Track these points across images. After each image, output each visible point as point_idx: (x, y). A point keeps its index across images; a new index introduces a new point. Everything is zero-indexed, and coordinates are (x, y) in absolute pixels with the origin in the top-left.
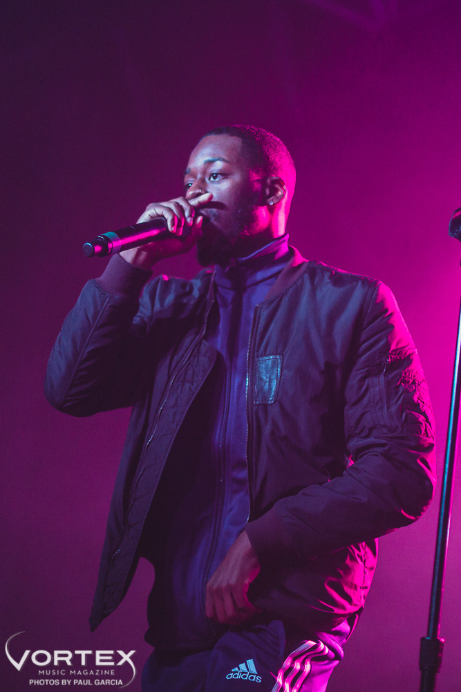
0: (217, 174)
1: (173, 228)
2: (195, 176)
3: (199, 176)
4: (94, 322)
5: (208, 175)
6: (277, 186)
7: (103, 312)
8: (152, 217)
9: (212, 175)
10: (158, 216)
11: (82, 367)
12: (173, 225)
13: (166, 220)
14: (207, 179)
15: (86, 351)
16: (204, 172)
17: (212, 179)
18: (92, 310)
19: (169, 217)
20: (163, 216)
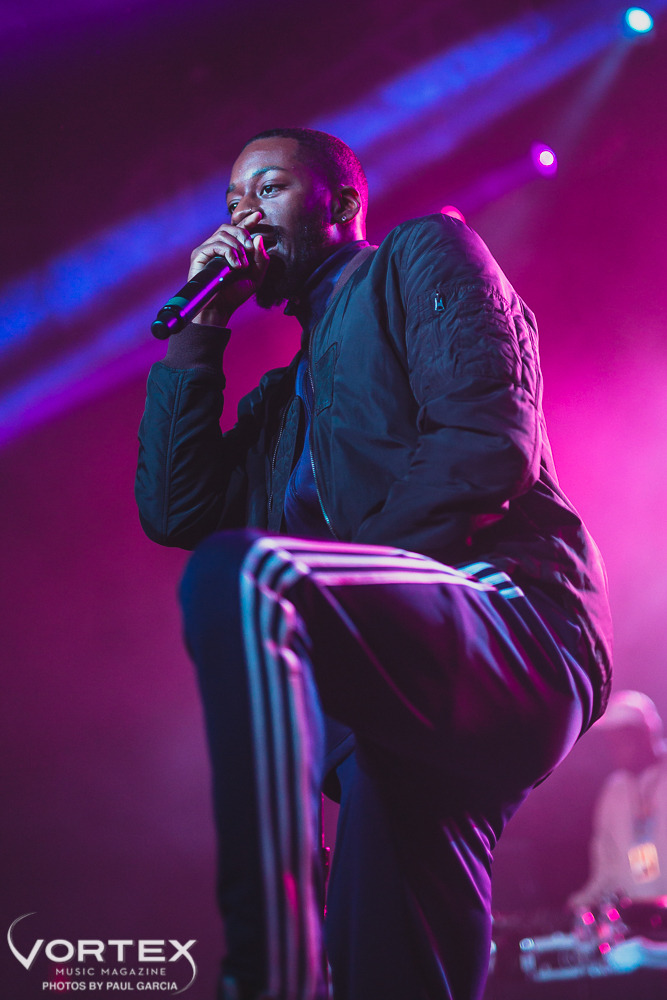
0: (271, 186)
1: (237, 263)
2: (241, 193)
3: (247, 191)
4: (172, 411)
5: (258, 188)
6: (349, 198)
7: (180, 395)
8: (204, 263)
9: (265, 188)
10: (210, 257)
12: (235, 259)
13: (224, 257)
14: (258, 194)
15: (175, 448)
16: (254, 187)
17: (265, 193)
18: (166, 397)
19: (224, 251)
20: (216, 254)
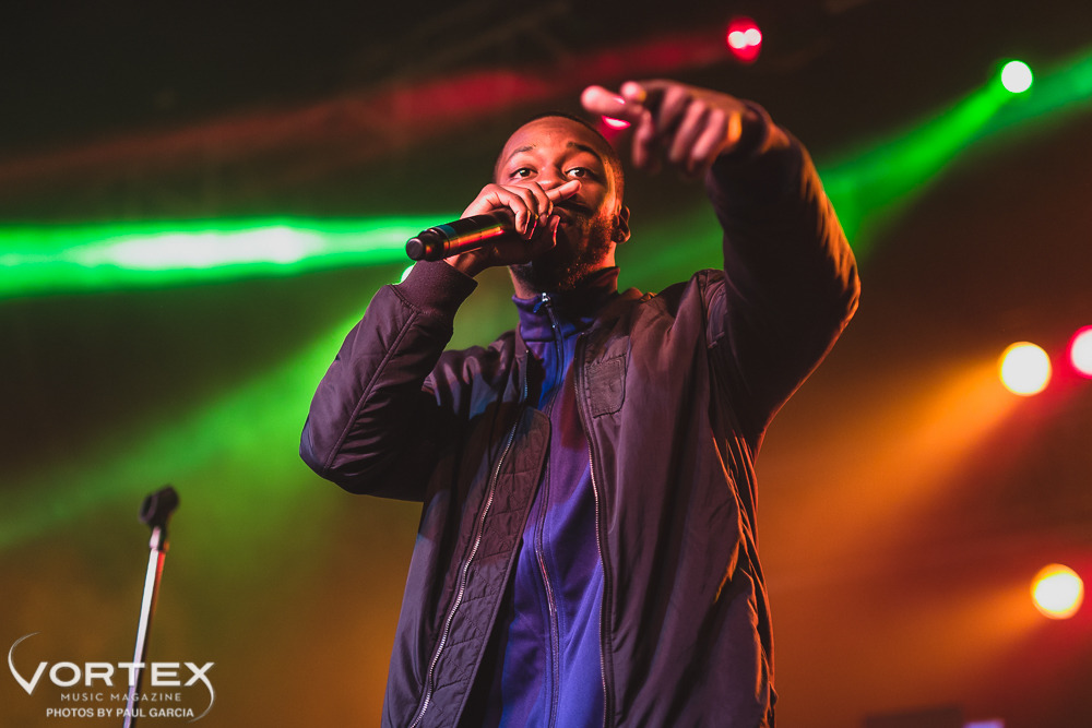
1: (523, 228)
4: (390, 345)
7: (405, 333)
10: (501, 206)
11: (366, 410)
12: (523, 224)
13: (514, 215)
18: (389, 329)
19: (518, 210)
20: (508, 207)
